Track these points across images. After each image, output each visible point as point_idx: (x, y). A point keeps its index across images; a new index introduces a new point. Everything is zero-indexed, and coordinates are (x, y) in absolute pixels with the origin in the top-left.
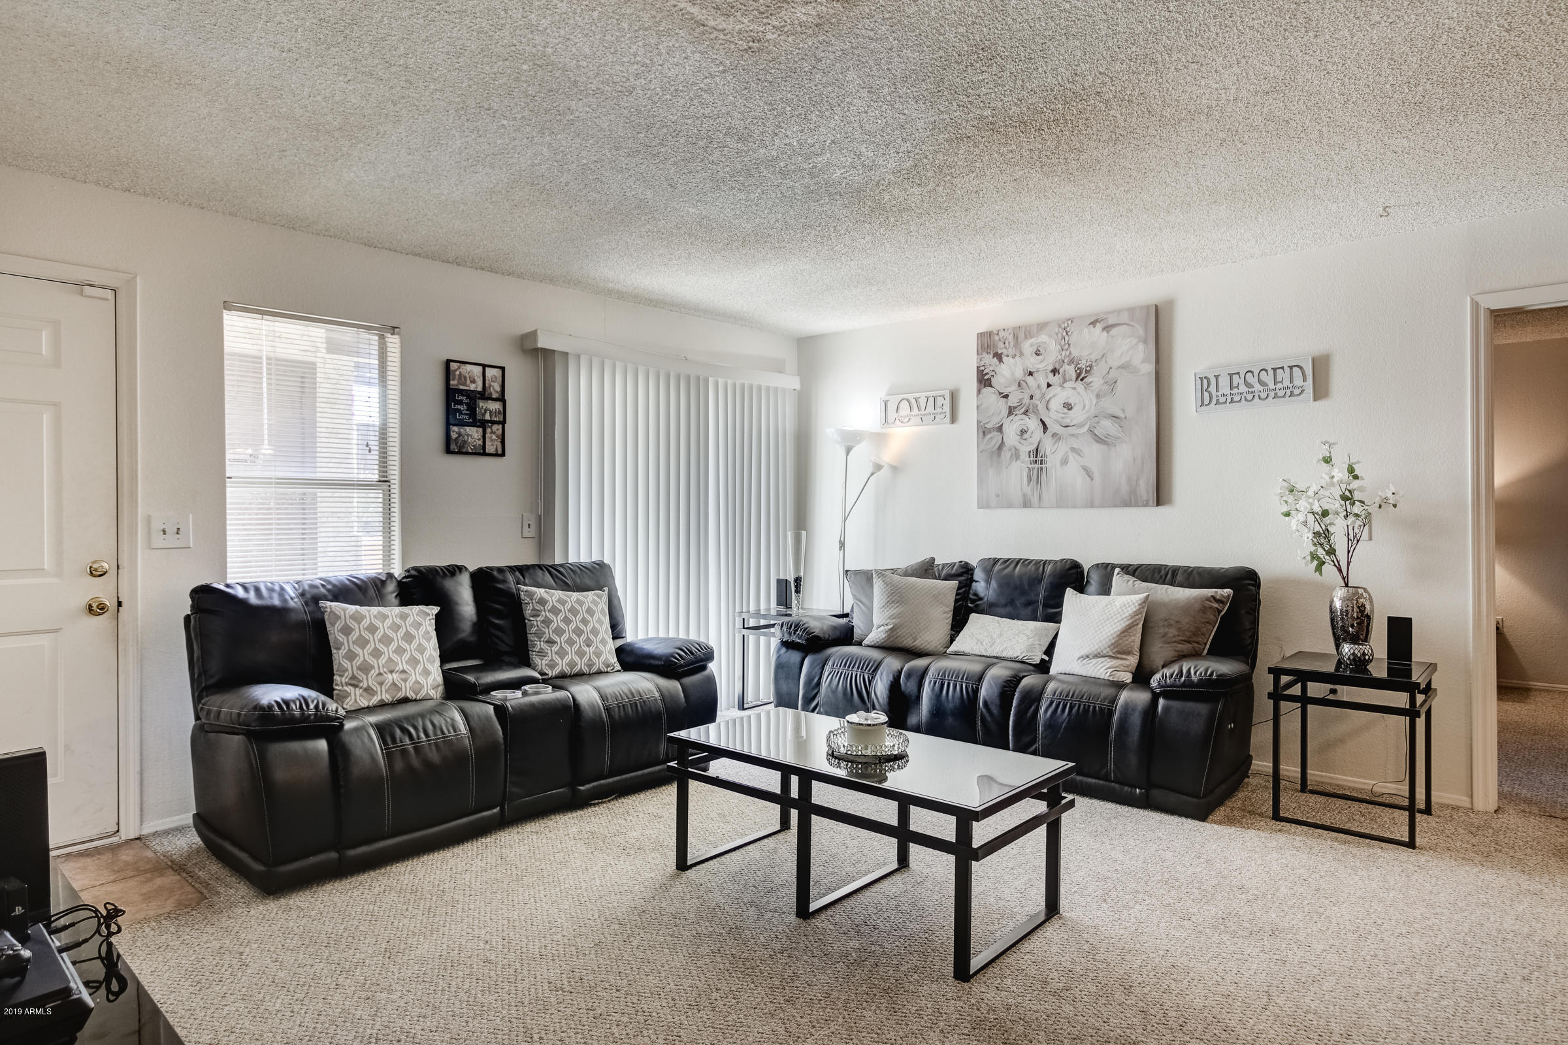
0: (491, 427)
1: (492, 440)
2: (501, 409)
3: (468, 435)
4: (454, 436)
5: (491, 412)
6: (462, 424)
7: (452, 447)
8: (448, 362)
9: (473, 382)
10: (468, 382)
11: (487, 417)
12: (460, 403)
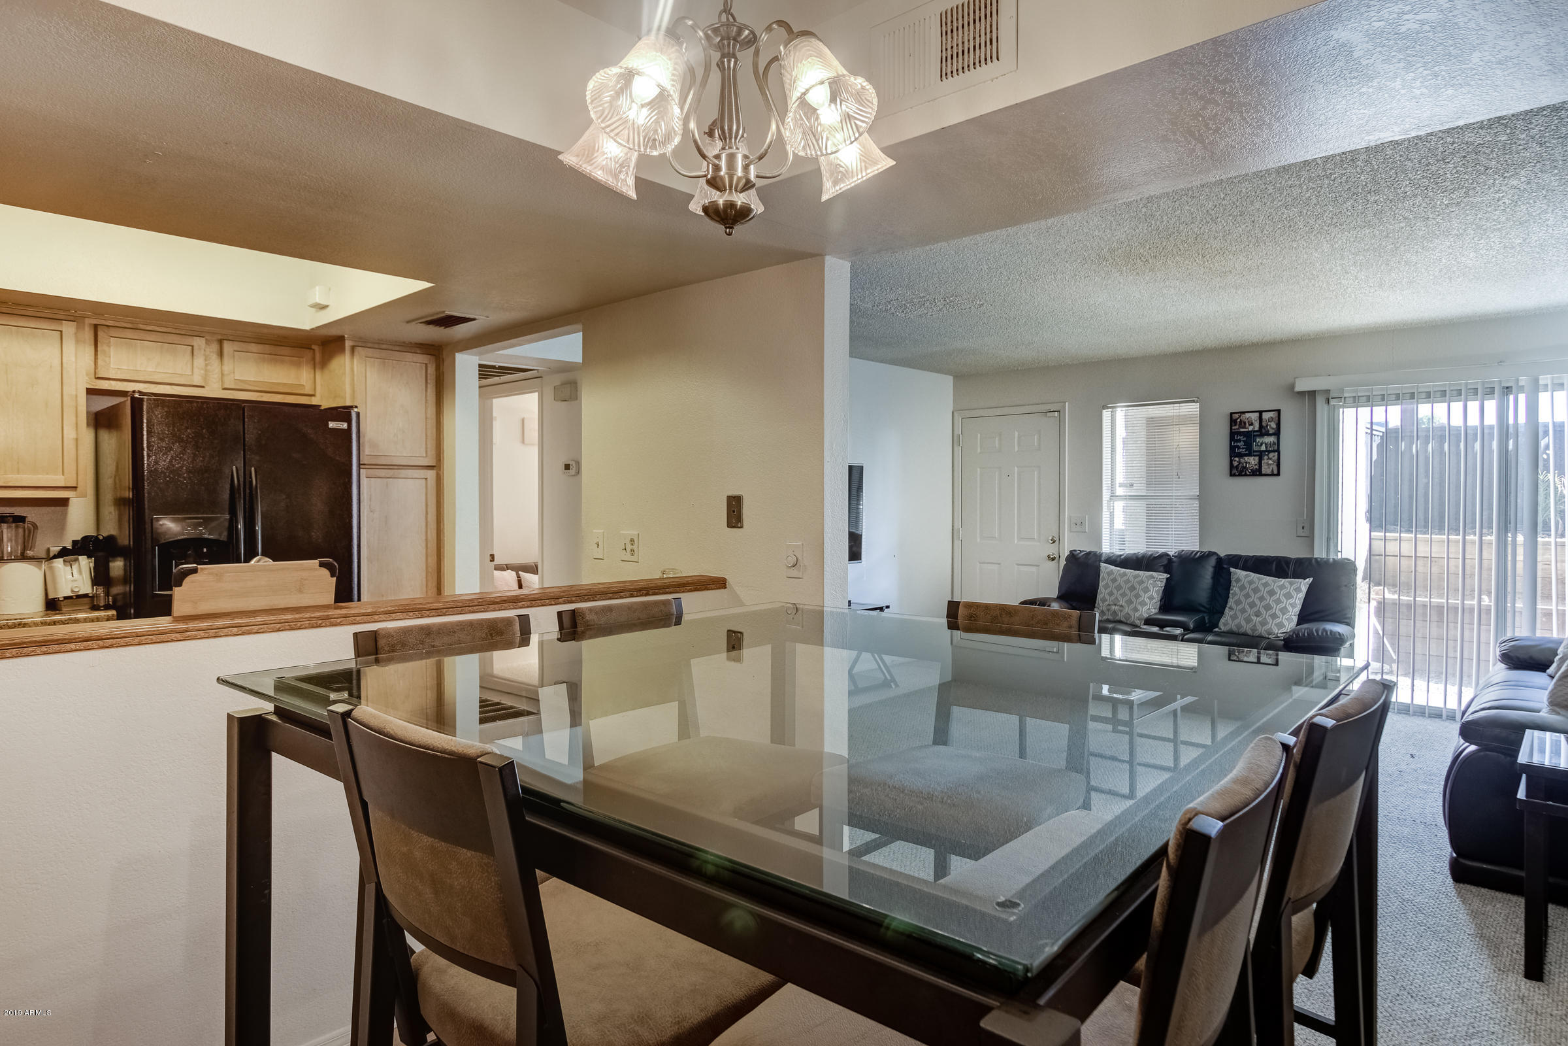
0: (1268, 455)
1: (1268, 464)
2: (1276, 441)
3: (1246, 463)
4: (1235, 464)
5: (1266, 444)
6: (1241, 455)
7: (1237, 471)
8: (1232, 414)
9: (1251, 424)
10: (1247, 425)
11: (1263, 448)
12: (1239, 441)
